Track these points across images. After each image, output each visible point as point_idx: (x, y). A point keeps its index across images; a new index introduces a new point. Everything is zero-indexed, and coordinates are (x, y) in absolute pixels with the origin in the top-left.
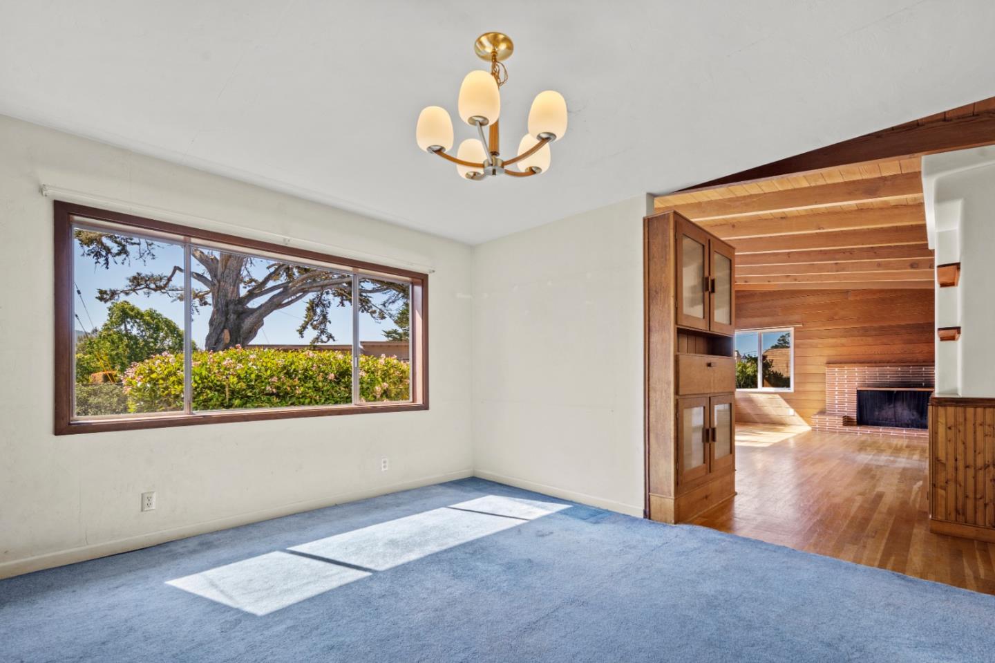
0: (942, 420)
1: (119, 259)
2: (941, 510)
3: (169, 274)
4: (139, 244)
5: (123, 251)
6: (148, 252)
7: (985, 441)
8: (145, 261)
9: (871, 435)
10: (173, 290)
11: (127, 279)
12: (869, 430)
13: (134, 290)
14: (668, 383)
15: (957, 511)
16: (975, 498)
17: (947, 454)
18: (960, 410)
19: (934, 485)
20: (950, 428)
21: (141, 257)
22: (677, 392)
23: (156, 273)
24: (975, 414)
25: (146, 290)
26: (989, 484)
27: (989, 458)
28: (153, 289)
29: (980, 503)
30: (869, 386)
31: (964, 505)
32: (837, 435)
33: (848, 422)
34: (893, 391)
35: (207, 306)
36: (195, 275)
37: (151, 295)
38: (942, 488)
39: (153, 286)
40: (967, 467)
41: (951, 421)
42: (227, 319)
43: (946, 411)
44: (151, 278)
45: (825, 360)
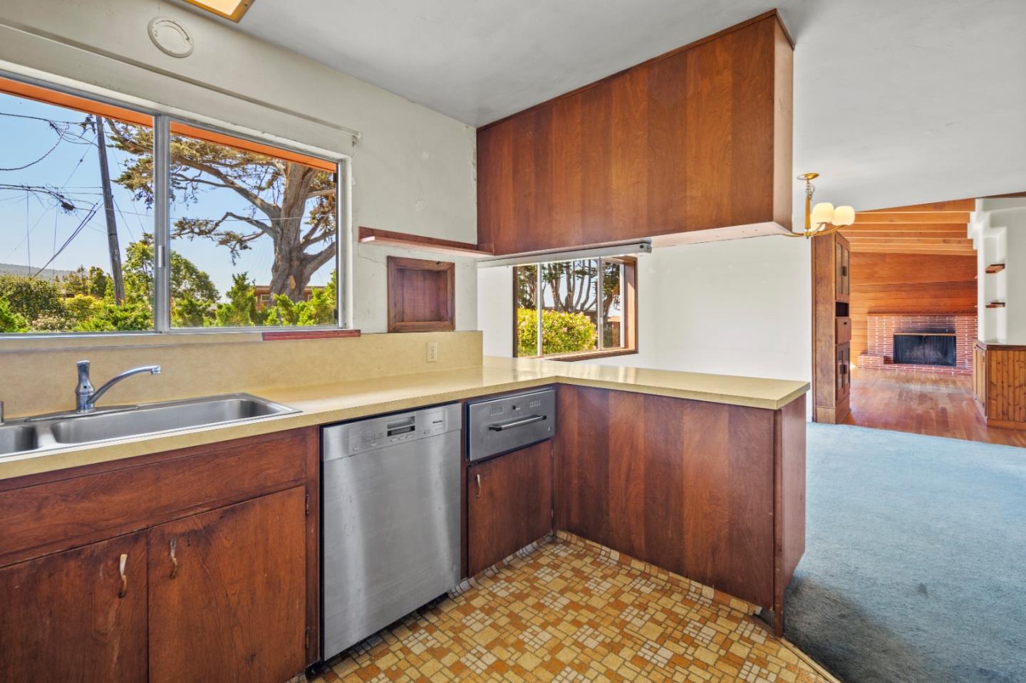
0: (994, 358)
2: (994, 413)
3: (218, 219)
4: (185, 189)
7: (1020, 371)
9: (907, 371)
10: (218, 234)
11: (175, 223)
12: (905, 367)
13: (179, 234)
14: (831, 336)
15: (1003, 413)
16: (1014, 405)
17: (997, 378)
18: (1005, 352)
19: (989, 398)
20: (999, 363)
21: (184, 201)
22: (836, 342)
23: (202, 218)
24: (1014, 355)
25: (190, 235)
26: (1022, 396)
27: (1022, 381)
28: (196, 233)
29: (1017, 408)
30: (903, 332)
31: (1008, 409)
32: (879, 372)
33: (887, 360)
34: (922, 336)
35: (248, 250)
37: (194, 239)
38: (994, 400)
39: (197, 230)
40: (1009, 386)
41: (1000, 359)
42: (291, 265)
43: (997, 354)
44: (195, 223)
45: (867, 310)
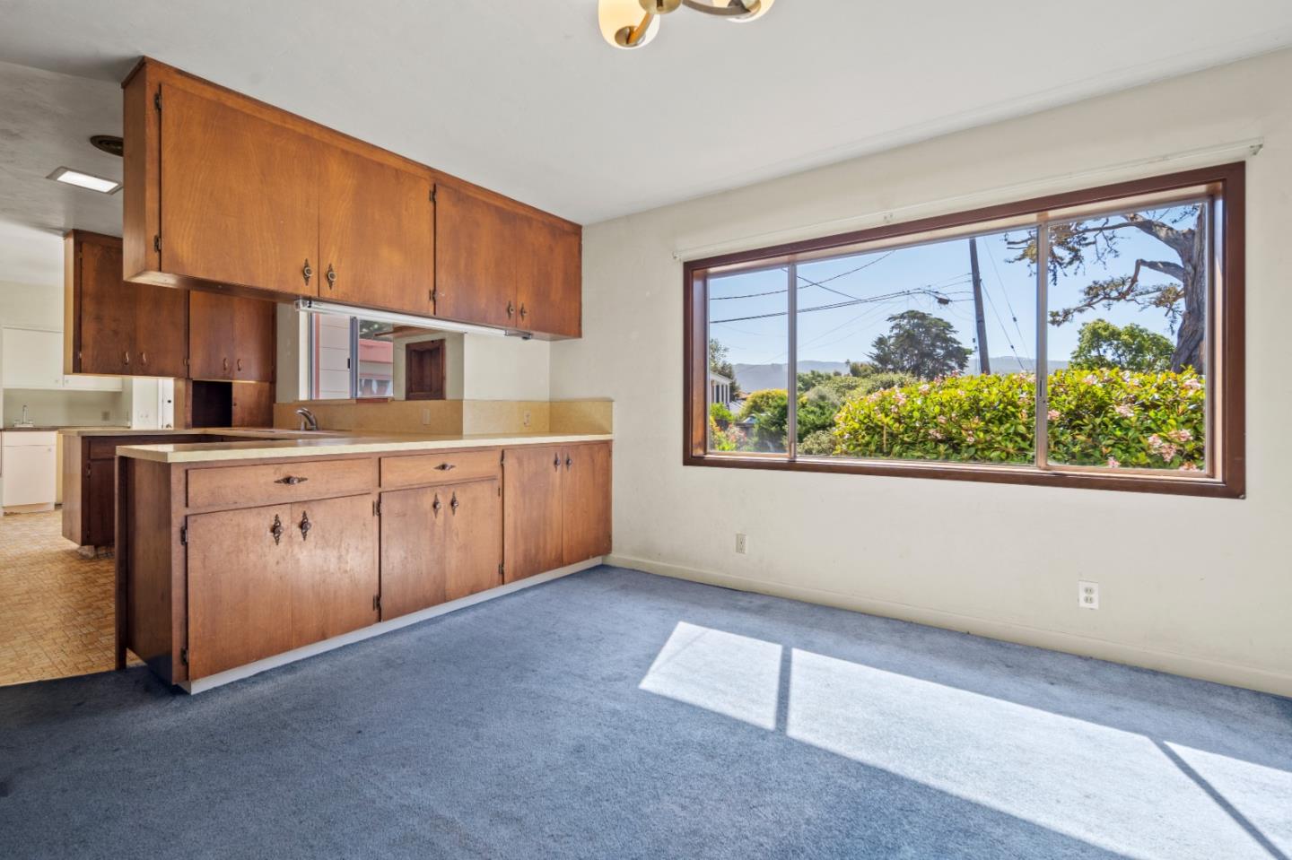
1: (1071, 269)
3: (1132, 274)
5: (1077, 257)
6: (1109, 249)
8: (1104, 263)
10: (1141, 294)
11: (1081, 291)
13: (1089, 305)
21: (1099, 258)
23: (1116, 276)
25: (1105, 302)
28: (1114, 299)
36: (1161, 266)
37: (1113, 307)
39: (1114, 294)
44: (1113, 284)
